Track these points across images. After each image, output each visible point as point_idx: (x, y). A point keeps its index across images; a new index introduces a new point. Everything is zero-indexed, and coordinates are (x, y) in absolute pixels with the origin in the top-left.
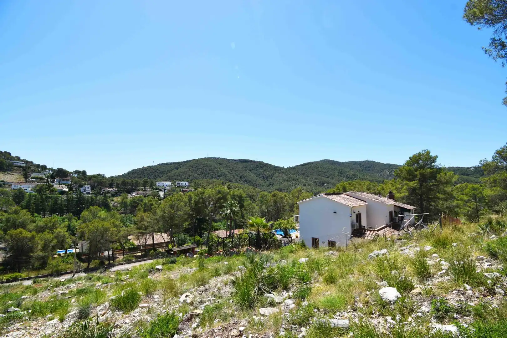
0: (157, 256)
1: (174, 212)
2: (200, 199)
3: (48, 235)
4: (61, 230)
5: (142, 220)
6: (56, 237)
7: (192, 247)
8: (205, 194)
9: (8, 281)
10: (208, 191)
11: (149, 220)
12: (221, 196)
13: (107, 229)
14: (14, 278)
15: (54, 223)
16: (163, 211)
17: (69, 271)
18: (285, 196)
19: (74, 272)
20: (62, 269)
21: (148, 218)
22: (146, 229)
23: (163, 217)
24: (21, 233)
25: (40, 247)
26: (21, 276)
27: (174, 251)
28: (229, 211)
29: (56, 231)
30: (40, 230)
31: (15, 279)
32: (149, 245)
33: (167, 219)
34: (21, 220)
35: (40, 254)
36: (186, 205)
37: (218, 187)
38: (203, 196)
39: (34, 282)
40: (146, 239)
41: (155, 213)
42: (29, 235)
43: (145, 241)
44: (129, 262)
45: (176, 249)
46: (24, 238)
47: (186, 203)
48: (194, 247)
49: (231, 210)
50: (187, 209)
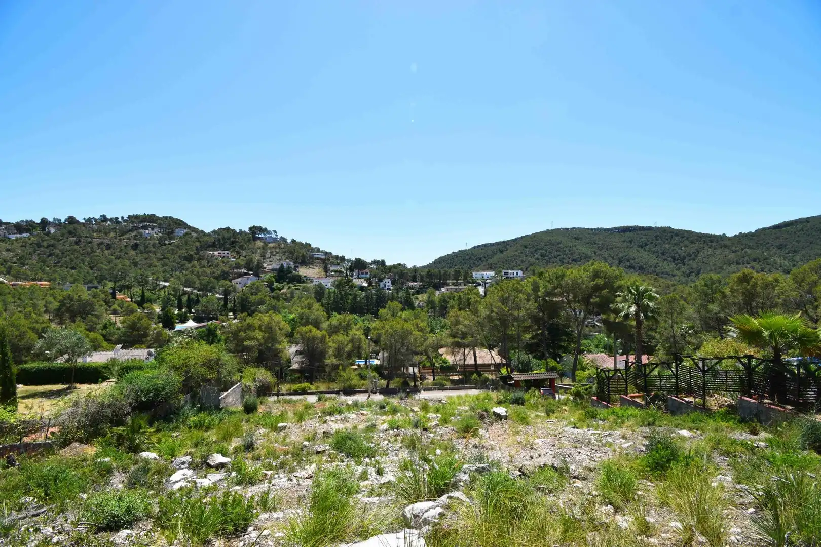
0: (483, 385)
1: (509, 310)
2: (555, 288)
3: (341, 337)
4: (357, 332)
5: (457, 322)
6: (352, 341)
7: (550, 377)
8: (566, 279)
9: (296, 393)
10: (572, 272)
11: (466, 322)
12: (600, 281)
13: (408, 333)
14: (302, 389)
15: (349, 321)
16: (490, 307)
17: (363, 388)
18: (777, 280)
19: (370, 391)
20: (356, 386)
21: (466, 320)
22: (463, 338)
23: (489, 318)
24: (310, 331)
25: (331, 351)
26: (310, 388)
27: (515, 381)
28: (633, 309)
29: (351, 333)
30: (333, 330)
31: (304, 392)
32: (469, 365)
33: (498, 322)
34: (314, 317)
35: (335, 361)
36: (528, 300)
37: (593, 264)
38: (563, 283)
39: (320, 399)
40: (464, 355)
41: (476, 312)
42: (319, 334)
43: (462, 357)
44: (442, 388)
45: (517, 377)
46: (314, 338)
47: (528, 295)
48: (553, 377)
49: (637, 305)
50: (532, 306)
